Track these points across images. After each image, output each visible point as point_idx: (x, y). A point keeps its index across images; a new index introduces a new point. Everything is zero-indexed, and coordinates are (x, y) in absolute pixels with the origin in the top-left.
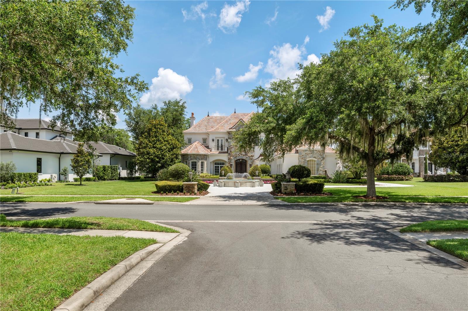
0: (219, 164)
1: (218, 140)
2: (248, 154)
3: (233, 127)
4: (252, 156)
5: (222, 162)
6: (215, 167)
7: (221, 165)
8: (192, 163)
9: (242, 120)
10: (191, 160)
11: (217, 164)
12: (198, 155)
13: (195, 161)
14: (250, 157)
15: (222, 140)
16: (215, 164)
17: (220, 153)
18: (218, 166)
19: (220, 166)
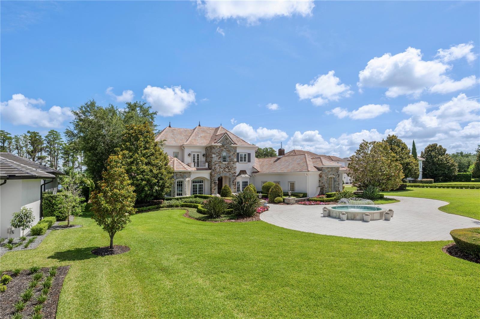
0: (197, 183)
1: (194, 155)
2: (231, 171)
3: (218, 141)
4: (234, 172)
5: (200, 179)
6: (193, 186)
7: (200, 184)
8: (178, 183)
9: (227, 134)
10: (177, 179)
11: (195, 183)
12: (185, 173)
13: (181, 180)
14: (233, 174)
15: (198, 155)
16: (193, 183)
17: (198, 169)
18: (197, 185)
19: (198, 184)
